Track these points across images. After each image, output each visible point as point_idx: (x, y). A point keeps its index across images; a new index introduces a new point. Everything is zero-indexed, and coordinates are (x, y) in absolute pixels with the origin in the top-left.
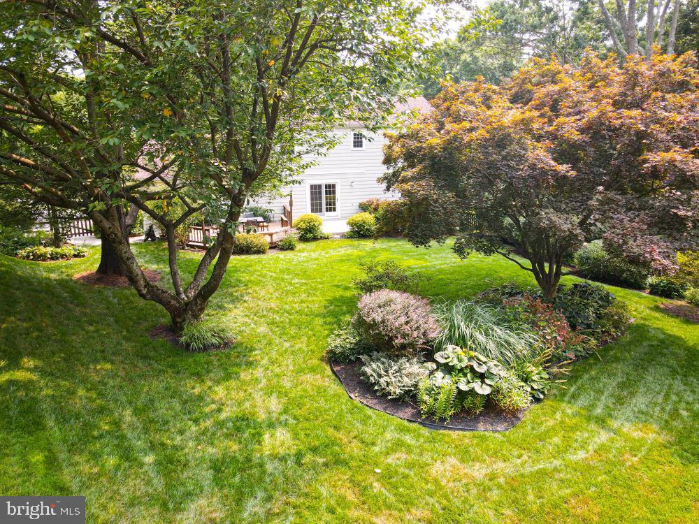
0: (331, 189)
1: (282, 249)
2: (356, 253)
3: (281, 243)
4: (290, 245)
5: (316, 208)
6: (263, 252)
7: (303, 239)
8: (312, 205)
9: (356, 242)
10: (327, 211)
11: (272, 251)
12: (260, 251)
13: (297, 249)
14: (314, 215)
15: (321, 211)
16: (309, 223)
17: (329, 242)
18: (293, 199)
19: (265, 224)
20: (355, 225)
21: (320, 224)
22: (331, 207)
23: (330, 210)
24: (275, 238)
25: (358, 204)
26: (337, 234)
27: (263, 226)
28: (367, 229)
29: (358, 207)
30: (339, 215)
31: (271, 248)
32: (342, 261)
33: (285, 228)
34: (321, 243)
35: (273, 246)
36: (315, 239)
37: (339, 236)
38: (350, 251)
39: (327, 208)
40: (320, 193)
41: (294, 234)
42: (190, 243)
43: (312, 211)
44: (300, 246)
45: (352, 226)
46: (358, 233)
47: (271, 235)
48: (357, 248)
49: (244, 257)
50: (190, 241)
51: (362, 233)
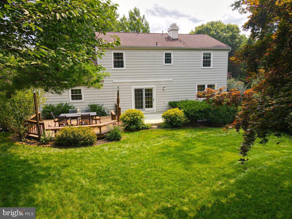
0: (149, 92)
1: (109, 140)
2: (174, 144)
3: (108, 135)
4: (116, 136)
5: (139, 105)
6: (91, 144)
7: (128, 130)
8: (136, 103)
9: (170, 132)
10: (146, 108)
11: (99, 142)
12: (87, 143)
13: (122, 139)
14: (137, 111)
15: (142, 107)
16: (133, 116)
17: (149, 131)
18: (120, 97)
19: (98, 117)
20: (169, 117)
21: (142, 117)
22: (149, 105)
23: (149, 107)
24: (104, 130)
25: (168, 103)
26: (155, 125)
27: (96, 120)
28: (178, 121)
29: (168, 105)
30: (155, 110)
31: (99, 139)
32: (163, 154)
33: (113, 121)
34: (142, 133)
35: (101, 137)
36: (138, 129)
37: (156, 127)
38: (167, 142)
39: (146, 106)
40: (142, 95)
41: (120, 126)
42: (31, 135)
43: (136, 107)
44: (125, 136)
45: (166, 118)
46: (172, 124)
47: (100, 127)
48: (172, 137)
49: (69, 150)
50: (30, 133)
51: (174, 124)
